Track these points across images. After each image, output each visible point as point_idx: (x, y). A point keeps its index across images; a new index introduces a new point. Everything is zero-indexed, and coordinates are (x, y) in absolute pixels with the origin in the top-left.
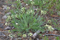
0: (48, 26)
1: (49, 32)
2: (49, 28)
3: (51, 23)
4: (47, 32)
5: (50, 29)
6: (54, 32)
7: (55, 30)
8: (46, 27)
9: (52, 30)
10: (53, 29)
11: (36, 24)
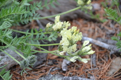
4: (64, 64)
9: (81, 54)
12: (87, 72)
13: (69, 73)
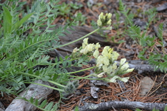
0: (96, 53)
1: (103, 88)
2: (99, 64)
3: (120, 32)
4: (93, 91)
5: (105, 69)
6: (137, 88)
7: (145, 74)
8: (82, 55)
9: (120, 74)
10: (127, 65)
11: (16, 42)
12: (119, 96)
13: (100, 100)
